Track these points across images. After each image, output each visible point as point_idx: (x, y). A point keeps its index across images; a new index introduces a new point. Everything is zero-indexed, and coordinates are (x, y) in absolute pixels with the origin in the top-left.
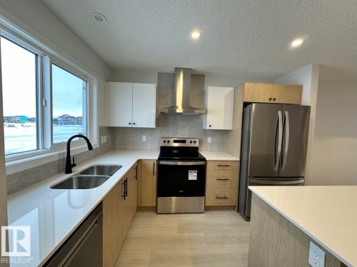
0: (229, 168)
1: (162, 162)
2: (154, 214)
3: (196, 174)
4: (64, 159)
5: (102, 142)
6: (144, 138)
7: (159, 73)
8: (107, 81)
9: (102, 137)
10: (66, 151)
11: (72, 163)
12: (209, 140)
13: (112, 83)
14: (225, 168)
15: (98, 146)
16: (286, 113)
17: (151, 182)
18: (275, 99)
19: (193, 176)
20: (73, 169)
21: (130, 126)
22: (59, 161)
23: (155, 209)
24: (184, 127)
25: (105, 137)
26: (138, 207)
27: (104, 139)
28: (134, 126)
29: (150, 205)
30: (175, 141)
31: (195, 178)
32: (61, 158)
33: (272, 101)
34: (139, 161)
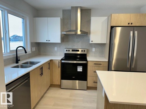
0: (101, 65)
1: (63, 61)
2: (60, 89)
3: (82, 68)
4: (15, 57)
5: (33, 51)
6: (56, 49)
7: (63, 10)
8: (34, 17)
9: (33, 48)
10: (16, 53)
11: (18, 59)
12: (94, 50)
13: (37, 18)
14: (99, 65)
15: (31, 53)
16: (136, 32)
17: (57, 72)
18: (132, 23)
19: (80, 69)
20: (19, 62)
21: (47, 42)
22: (13, 58)
23: (60, 86)
24: (78, 42)
25: (34, 48)
26: (51, 85)
27: (34, 49)
28: (49, 42)
29: (57, 84)
30: (73, 51)
31: (81, 71)
32: (14, 57)
33: (130, 25)
34: (51, 60)
